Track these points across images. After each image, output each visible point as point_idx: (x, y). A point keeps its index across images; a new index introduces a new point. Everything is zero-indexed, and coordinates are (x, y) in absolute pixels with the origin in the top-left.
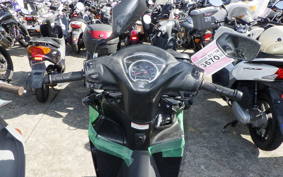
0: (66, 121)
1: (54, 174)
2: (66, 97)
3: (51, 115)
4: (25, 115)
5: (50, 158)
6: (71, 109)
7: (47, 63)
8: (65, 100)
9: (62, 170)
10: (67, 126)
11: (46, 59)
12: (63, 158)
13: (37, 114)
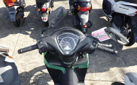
0: (31, 36)
1: (31, 65)
2: (29, 22)
3: (23, 34)
4: (11, 34)
5: (27, 57)
6: (33, 29)
7: (16, 7)
8: (29, 24)
9: (34, 62)
10: (32, 39)
11: (15, 5)
12: (34, 57)
13: (17, 33)
